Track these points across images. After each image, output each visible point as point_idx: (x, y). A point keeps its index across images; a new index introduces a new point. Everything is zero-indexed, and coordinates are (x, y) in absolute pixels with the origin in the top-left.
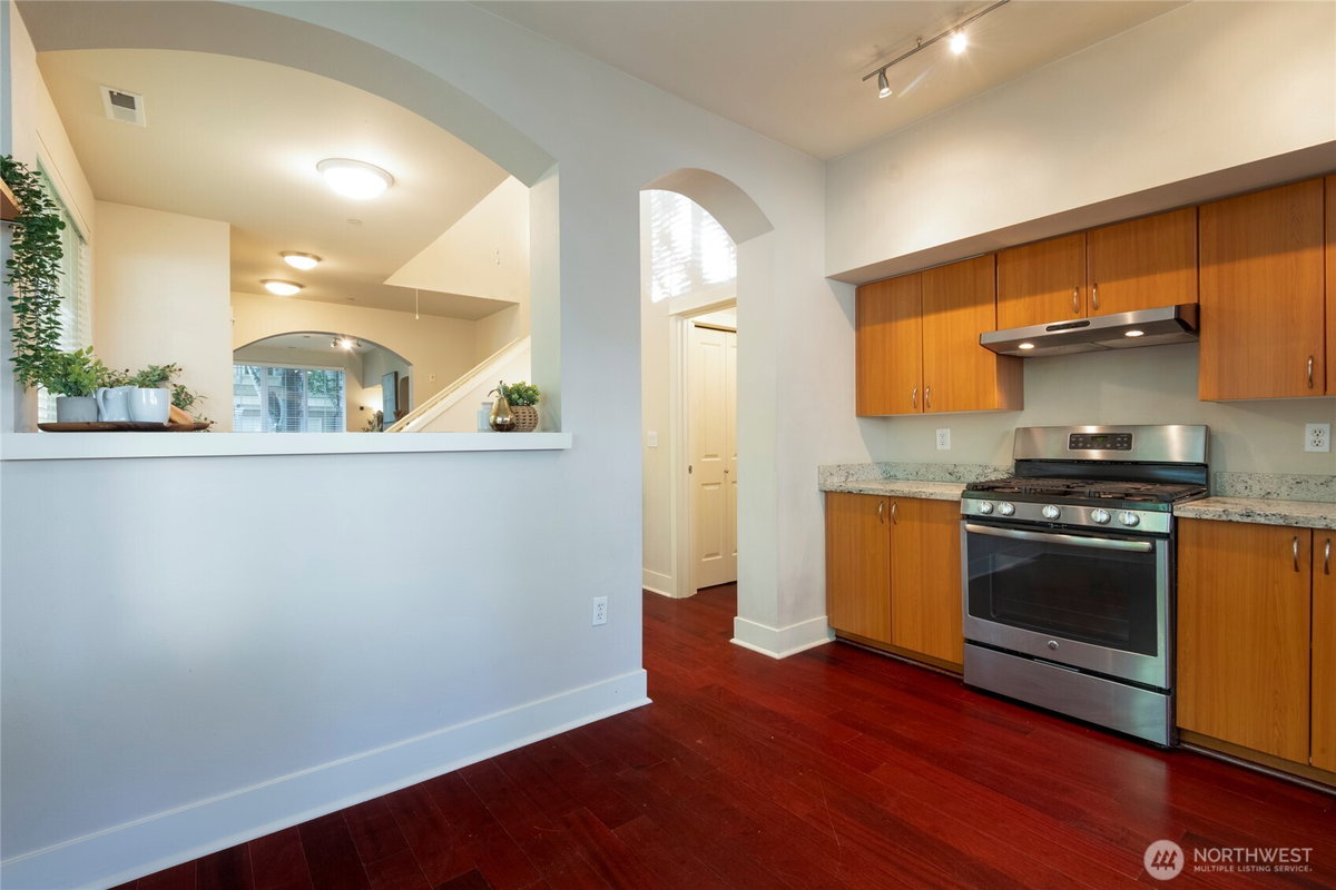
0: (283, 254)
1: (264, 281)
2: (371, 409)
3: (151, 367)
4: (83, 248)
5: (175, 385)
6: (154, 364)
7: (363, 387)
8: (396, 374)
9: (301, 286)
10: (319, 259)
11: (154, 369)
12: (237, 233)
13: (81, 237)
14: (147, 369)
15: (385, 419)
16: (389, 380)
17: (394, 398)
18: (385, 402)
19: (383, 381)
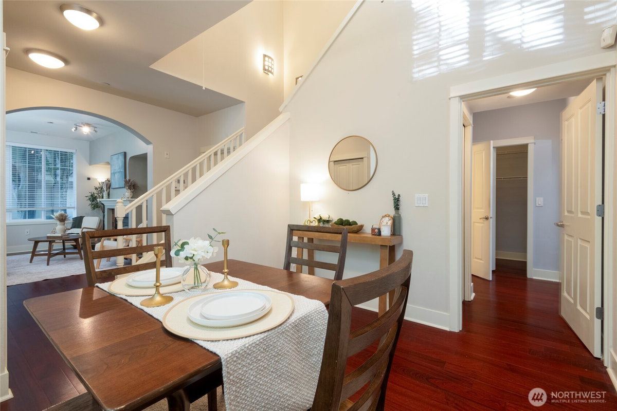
2: (96, 179)
7: (90, 164)
8: (125, 153)
15: (113, 186)
16: (118, 158)
17: (123, 170)
18: (113, 174)
19: (111, 159)
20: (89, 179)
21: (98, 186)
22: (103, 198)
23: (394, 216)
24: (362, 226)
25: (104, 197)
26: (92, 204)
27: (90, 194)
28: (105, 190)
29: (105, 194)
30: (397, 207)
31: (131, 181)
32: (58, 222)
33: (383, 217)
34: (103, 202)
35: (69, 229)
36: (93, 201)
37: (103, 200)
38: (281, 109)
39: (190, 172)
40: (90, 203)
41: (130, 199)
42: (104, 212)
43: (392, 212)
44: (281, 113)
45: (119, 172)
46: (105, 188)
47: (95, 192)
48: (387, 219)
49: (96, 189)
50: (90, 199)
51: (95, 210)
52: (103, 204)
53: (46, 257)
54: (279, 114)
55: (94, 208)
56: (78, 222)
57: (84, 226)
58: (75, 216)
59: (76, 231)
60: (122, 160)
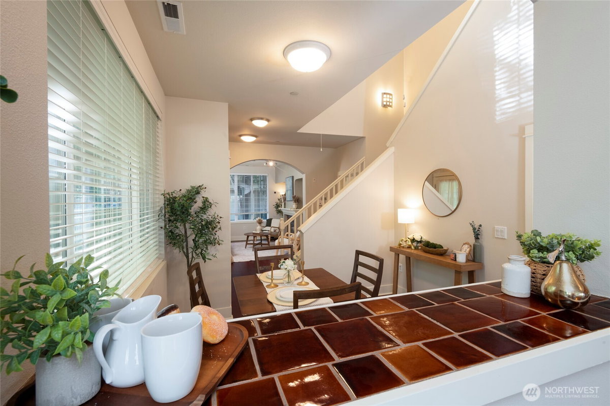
0: (252, 120)
1: (241, 136)
2: (279, 193)
3: (192, 187)
4: (159, 123)
5: (203, 197)
6: (193, 185)
7: (276, 183)
8: (293, 177)
9: (256, 136)
10: (268, 120)
11: (193, 188)
12: (231, 109)
13: (158, 117)
14: (190, 188)
15: (287, 199)
16: (289, 180)
17: (292, 189)
18: (287, 191)
19: (286, 180)
20: (275, 193)
21: (279, 198)
23: (474, 245)
24: (446, 251)
25: (283, 207)
27: (276, 204)
28: (283, 202)
29: (283, 204)
30: (477, 237)
31: (296, 197)
32: (258, 224)
33: (464, 244)
35: (264, 228)
36: (277, 208)
38: (388, 145)
39: (329, 192)
40: (276, 210)
41: (297, 209)
43: (472, 241)
44: (388, 147)
45: (290, 190)
46: (283, 200)
47: (279, 202)
48: (466, 246)
49: (279, 200)
51: (278, 215)
52: (282, 211)
53: (252, 245)
54: (386, 148)
55: (278, 213)
56: (269, 223)
57: (272, 226)
58: (268, 218)
59: (268, 228)
60: (292, 181)
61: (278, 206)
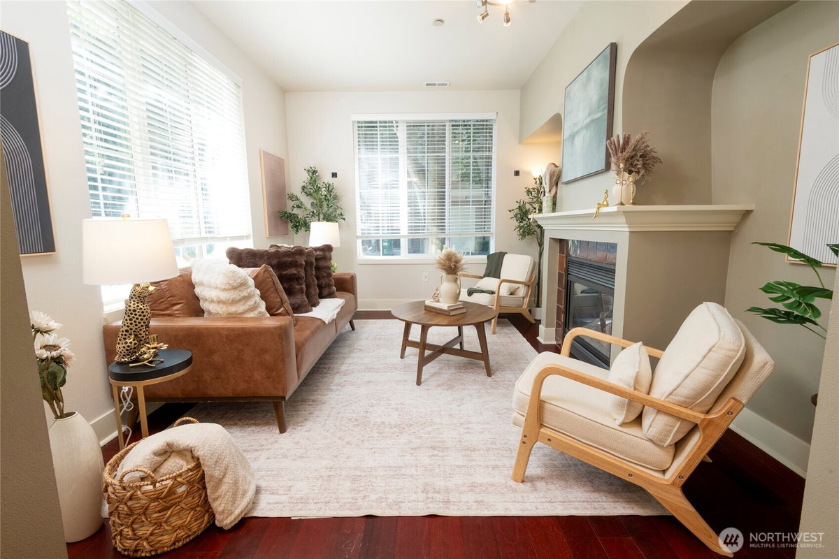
2: (530, 173)
15: (565, 178)
16: (587, 82)
17: (601, 113)
18: (568, 141)
19: (567, 96)
20: (517, 173)
21: (532, 185)
22: (540, 211)
25: (544, 209)
26: (520, 227)
27: (518, 205)
28: (547, 190)
29: (546, 201)
31: (633, 141)
32: (445, 274)
34: (539, 223)
35: (482, 278)
36: (522, 220)
37: (540, 215)
40: (517, 224)
41: (629, 207)
42: (541, 244)
45: (587, 126)
46: (546, 186)
47: (527, 199)
49: (529, 192)
50: (516, 216)
51: (525, 239)
52: (540, 227)
55: (523, 235)
56: (494, 267)
57: (504, 275)
58: (492, 251)
59: (490, 283)
60: (606, 75)
61: (522, 214)
